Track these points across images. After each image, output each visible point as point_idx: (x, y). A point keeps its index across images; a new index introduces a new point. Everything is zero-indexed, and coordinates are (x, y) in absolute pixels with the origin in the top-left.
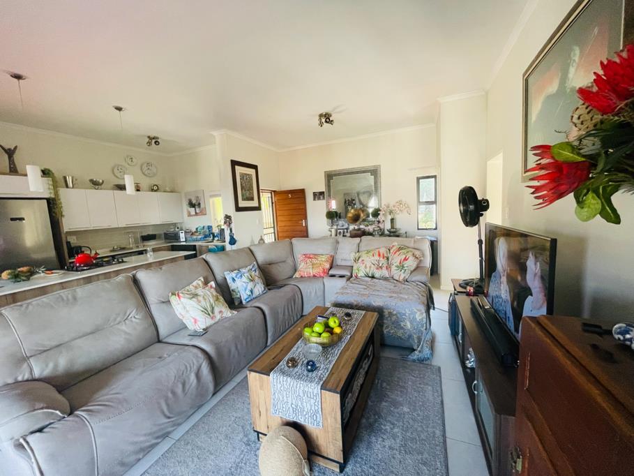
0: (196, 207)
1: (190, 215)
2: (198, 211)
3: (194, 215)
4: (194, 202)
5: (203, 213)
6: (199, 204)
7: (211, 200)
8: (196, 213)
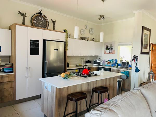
0: (110, 50)
1: (105, 53)
2: (110, 51)
3: (108, 54)
4: (109, 47)
5: (113, 53)
6: (112, 48)
7: (119, 47)
8: (109, 52)
